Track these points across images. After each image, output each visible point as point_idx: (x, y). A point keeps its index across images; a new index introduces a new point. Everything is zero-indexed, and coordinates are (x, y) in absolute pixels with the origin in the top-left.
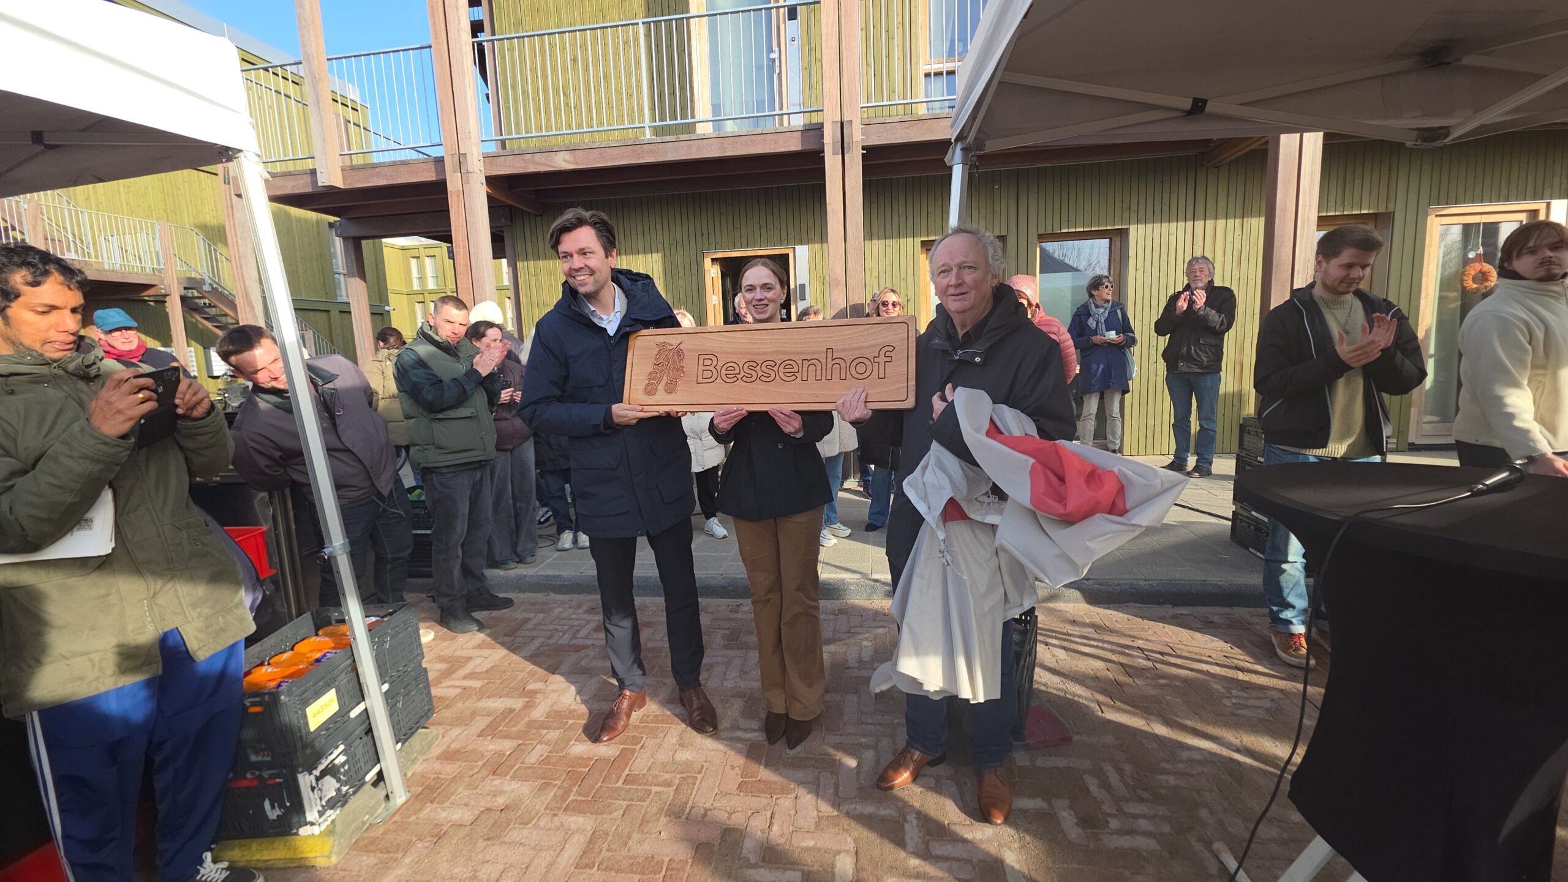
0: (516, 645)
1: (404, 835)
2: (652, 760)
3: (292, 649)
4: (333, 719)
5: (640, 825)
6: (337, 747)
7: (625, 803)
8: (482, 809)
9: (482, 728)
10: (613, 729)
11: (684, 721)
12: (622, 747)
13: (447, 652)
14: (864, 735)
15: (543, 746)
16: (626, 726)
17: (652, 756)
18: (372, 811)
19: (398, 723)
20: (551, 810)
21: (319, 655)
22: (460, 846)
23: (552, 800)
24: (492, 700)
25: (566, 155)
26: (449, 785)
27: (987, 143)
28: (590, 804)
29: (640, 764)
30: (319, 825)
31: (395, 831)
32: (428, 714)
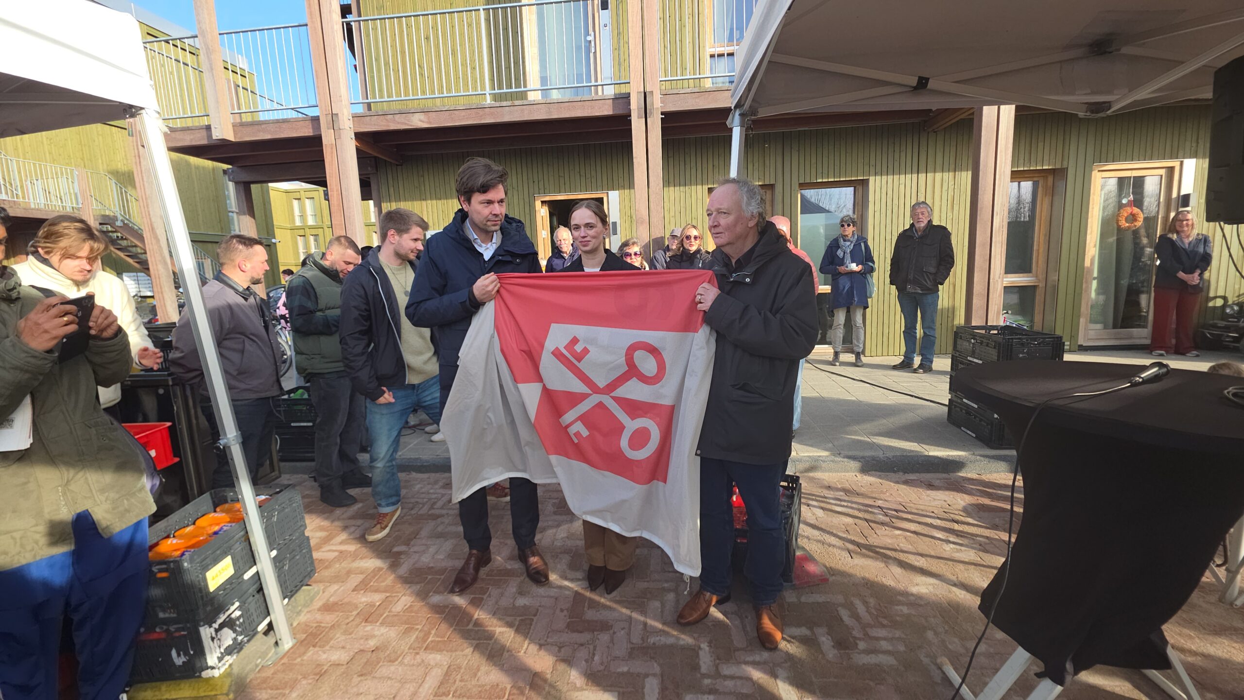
1: (291, 674)
2: (497, 606)
3: (194, 524)
4: (229, 581)
5: (487, 659)
6: (233, 604)
7: (475, 642)
8: (356, 651)
9: (356, 584)
11: (522, 574)
12: (472, 596)
13: (326, 523)
14: (667, 581)
16: (475, 579)
17: (497, 603)
18: (263, 655)
20: (414, 649)
21: (216, 528)
22: (338, 682)
23: (414, 641)
24: (364, 561)
25: (421, 116)
26: (327, 633)
27: (758, 110)
28: (446, 644)
30: (219, 668)
31: (284, 671)
32: (310, 573)
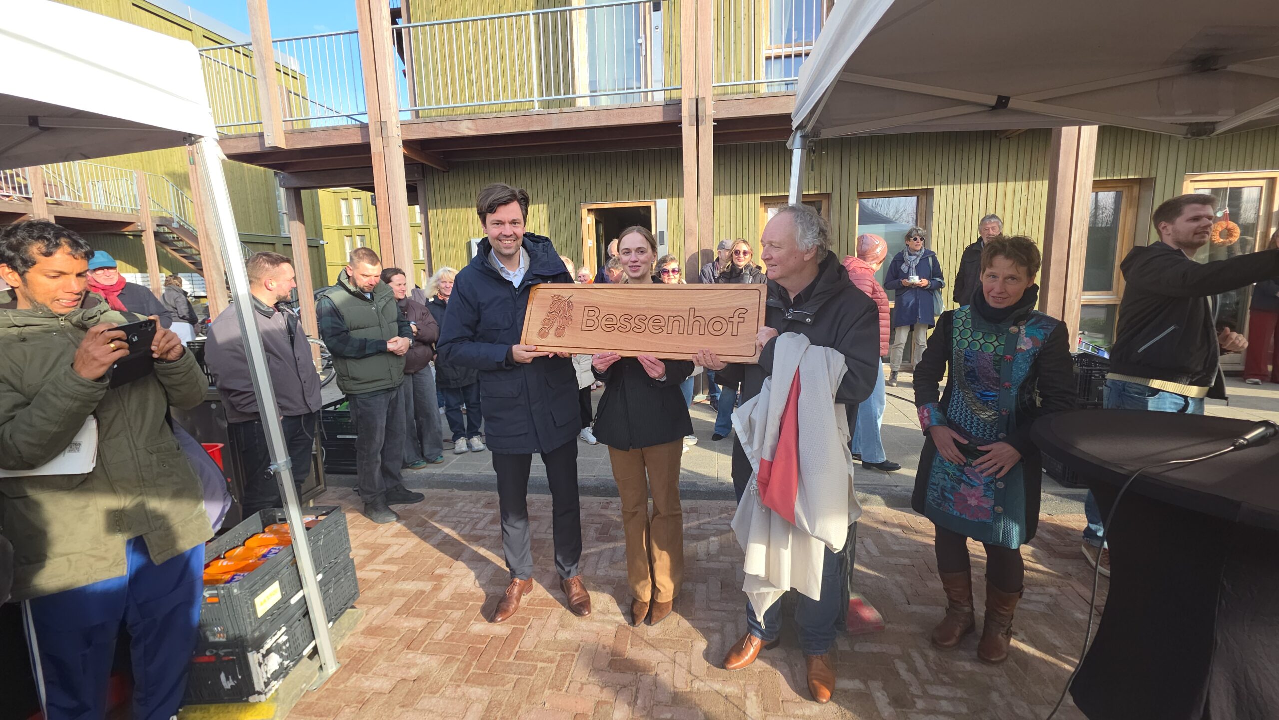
0: (426, 534)
1: (335, 700)
2: (538, 639)
3: (244, 544)
4: (277, 606)
5: (528, 696)
6: (280, 629)
7: (516, 677)
8: (398, 679)
9: (398, 607)
10: (505, 611)
11: (563, 604)
12: (513, 626)
13: (370, 540)
14: (712, 620)
15: (448, 624)
16: (516, 609)
17: (538, 635)
18: (308, 679)
19: (330, 605)
20: (455, 681)
21: (265, 551)
22: (380, 712)
23: (455, 672)
24: (407, 582)
25: (468, 124)
26: (370, 658)
27: (822, 131)
28: (489, 676)
29: (527, 642)
30: (265, 694)
31: (327, 697)
32: (354, 596)
